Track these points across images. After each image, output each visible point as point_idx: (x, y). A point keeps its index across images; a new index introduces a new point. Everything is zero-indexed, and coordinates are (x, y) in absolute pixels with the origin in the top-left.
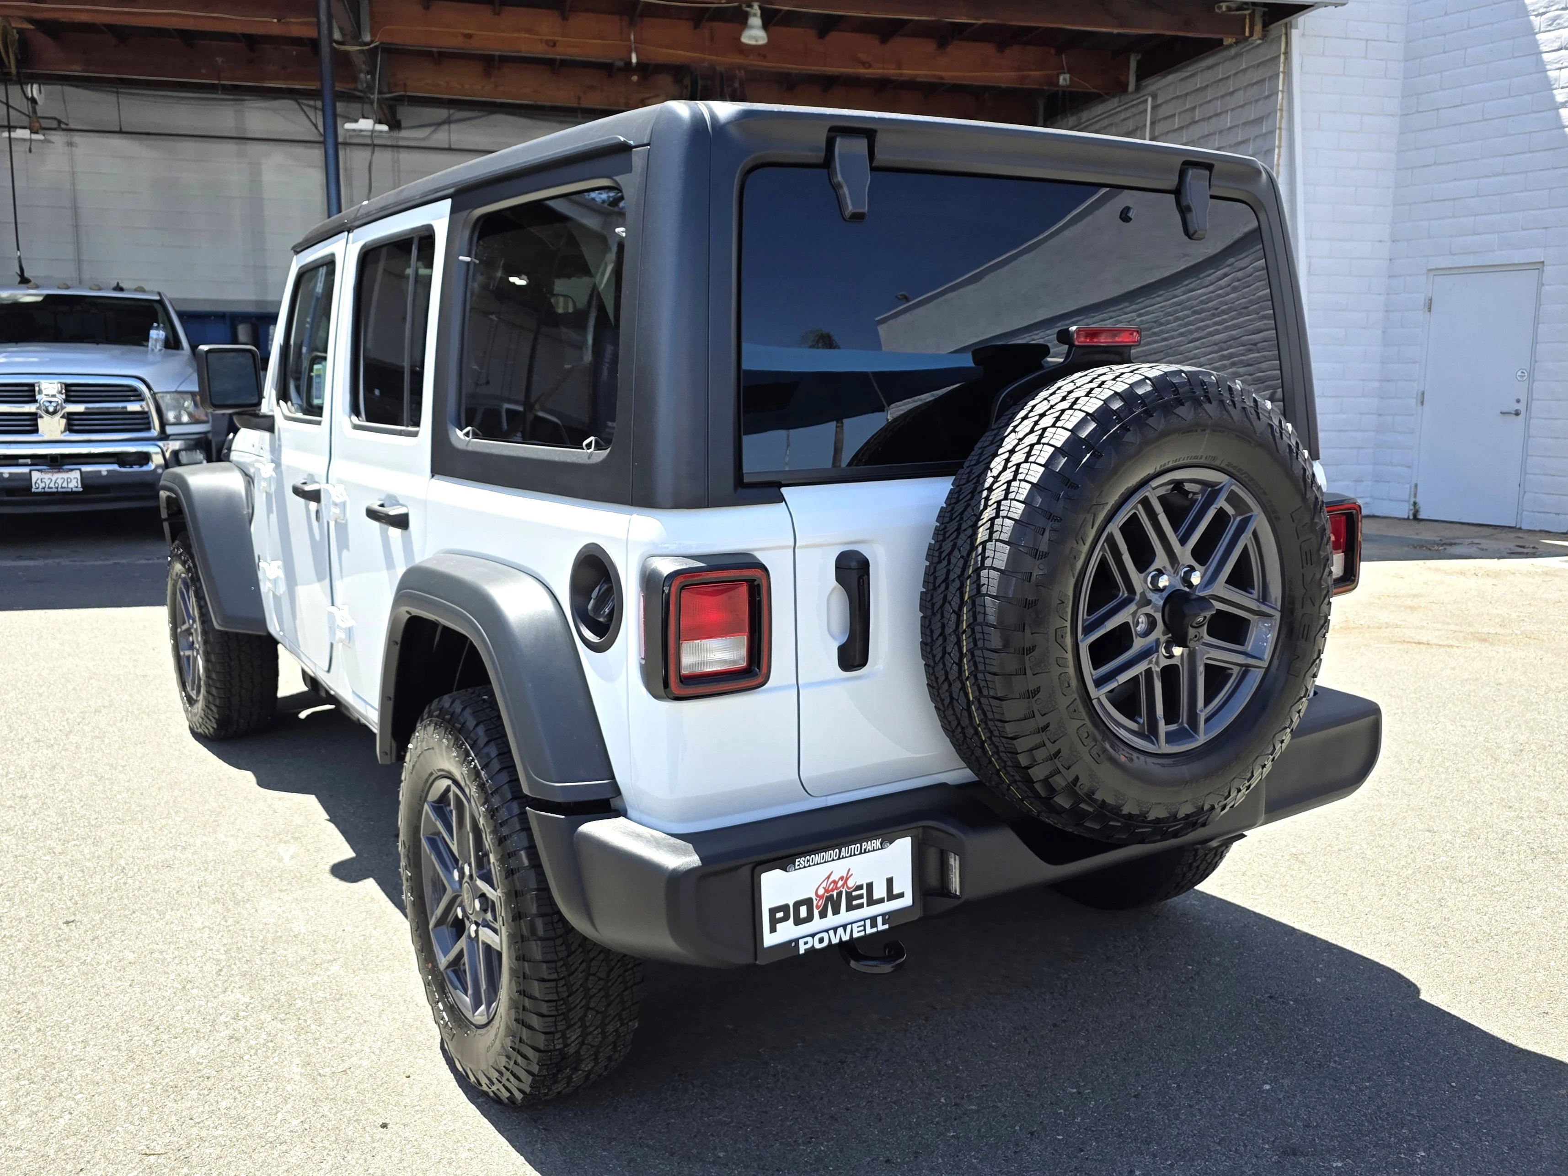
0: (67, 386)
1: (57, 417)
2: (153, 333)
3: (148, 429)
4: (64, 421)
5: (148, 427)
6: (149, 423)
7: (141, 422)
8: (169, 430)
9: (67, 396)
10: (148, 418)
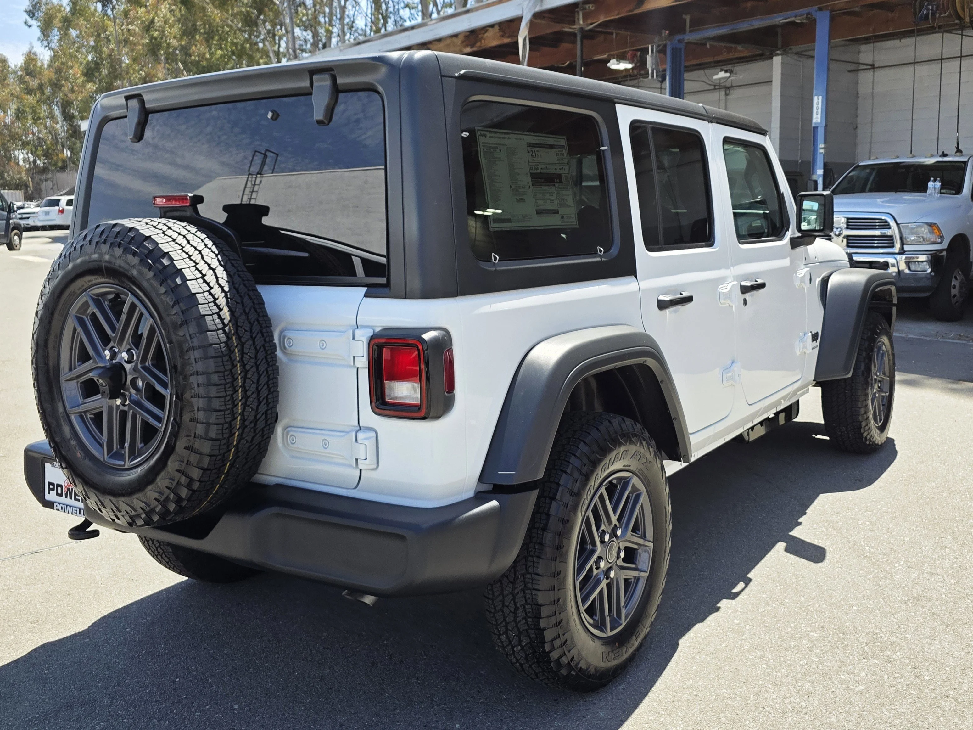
0: (848, 219)
1: (841, 238)
2: (930, 184)
3: (893, 247)
4: (845, 240)
5: (892, 246)
6: (893, 243)
7: (888, 241)
8: (906, 248)
9: (848, 225)
10: (893, 240)
